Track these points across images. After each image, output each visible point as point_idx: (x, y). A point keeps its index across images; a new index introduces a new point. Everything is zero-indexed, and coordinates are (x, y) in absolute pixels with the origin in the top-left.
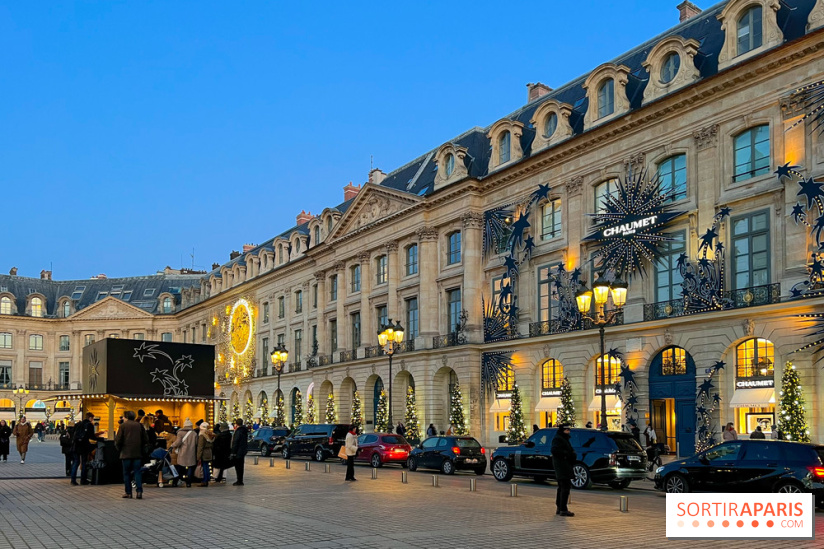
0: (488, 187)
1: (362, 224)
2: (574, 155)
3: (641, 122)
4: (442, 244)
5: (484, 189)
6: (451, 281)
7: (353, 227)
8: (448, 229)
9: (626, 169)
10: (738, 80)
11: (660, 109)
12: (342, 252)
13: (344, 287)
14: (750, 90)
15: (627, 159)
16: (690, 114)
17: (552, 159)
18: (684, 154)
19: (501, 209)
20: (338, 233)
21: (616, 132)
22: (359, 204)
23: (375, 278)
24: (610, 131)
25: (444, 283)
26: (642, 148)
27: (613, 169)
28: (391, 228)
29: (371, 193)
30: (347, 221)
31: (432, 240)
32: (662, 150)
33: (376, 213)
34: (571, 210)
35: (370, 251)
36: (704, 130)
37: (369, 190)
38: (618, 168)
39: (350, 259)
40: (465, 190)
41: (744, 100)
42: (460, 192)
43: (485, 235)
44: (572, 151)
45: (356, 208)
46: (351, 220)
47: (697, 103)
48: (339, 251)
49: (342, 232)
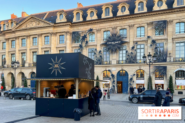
0: (74, 25)
1: (28, 27)
2: (99, 23)
3: (117, 19)
4: (57, 37)
5: (72, 26)
6: (61, 48)
7: (24, 27)
8: (60, 34)
9: (112, 29)
10: (140, 16)
11: (123, 18)
12: (18, 34)
13: (19, 45)
14: (141, 19)
15: (113, 27)
16: (128, 21)
17: (93, 23)
18: (126, 29)
19: (78, 32)
20: (17, 28)
21: (111, 20)
22: (27, 21)
23: (32, 43)
24: (110, 20)
25: (59, 48)
26: (117, 26)
27: (109, 29)
28: (40, 30)
29: (32, 18)
30: (21, 25)
31: (55, 36)
32: (121, 27)
33: (34, 24)
34: (98, 36)
35: (30, 35)
36: (131, 25)
37: (32, 17)
38: (110, 29)
39: (22, 36)
40: (67, 25)
41: (140, 21)
42: (66, 25)
43: (73, 38)
44: (99, 22)
45: (26, 22)
46: (23, 25)
47: (130, 19)
48: (17, 33)
49: (19, 28)
